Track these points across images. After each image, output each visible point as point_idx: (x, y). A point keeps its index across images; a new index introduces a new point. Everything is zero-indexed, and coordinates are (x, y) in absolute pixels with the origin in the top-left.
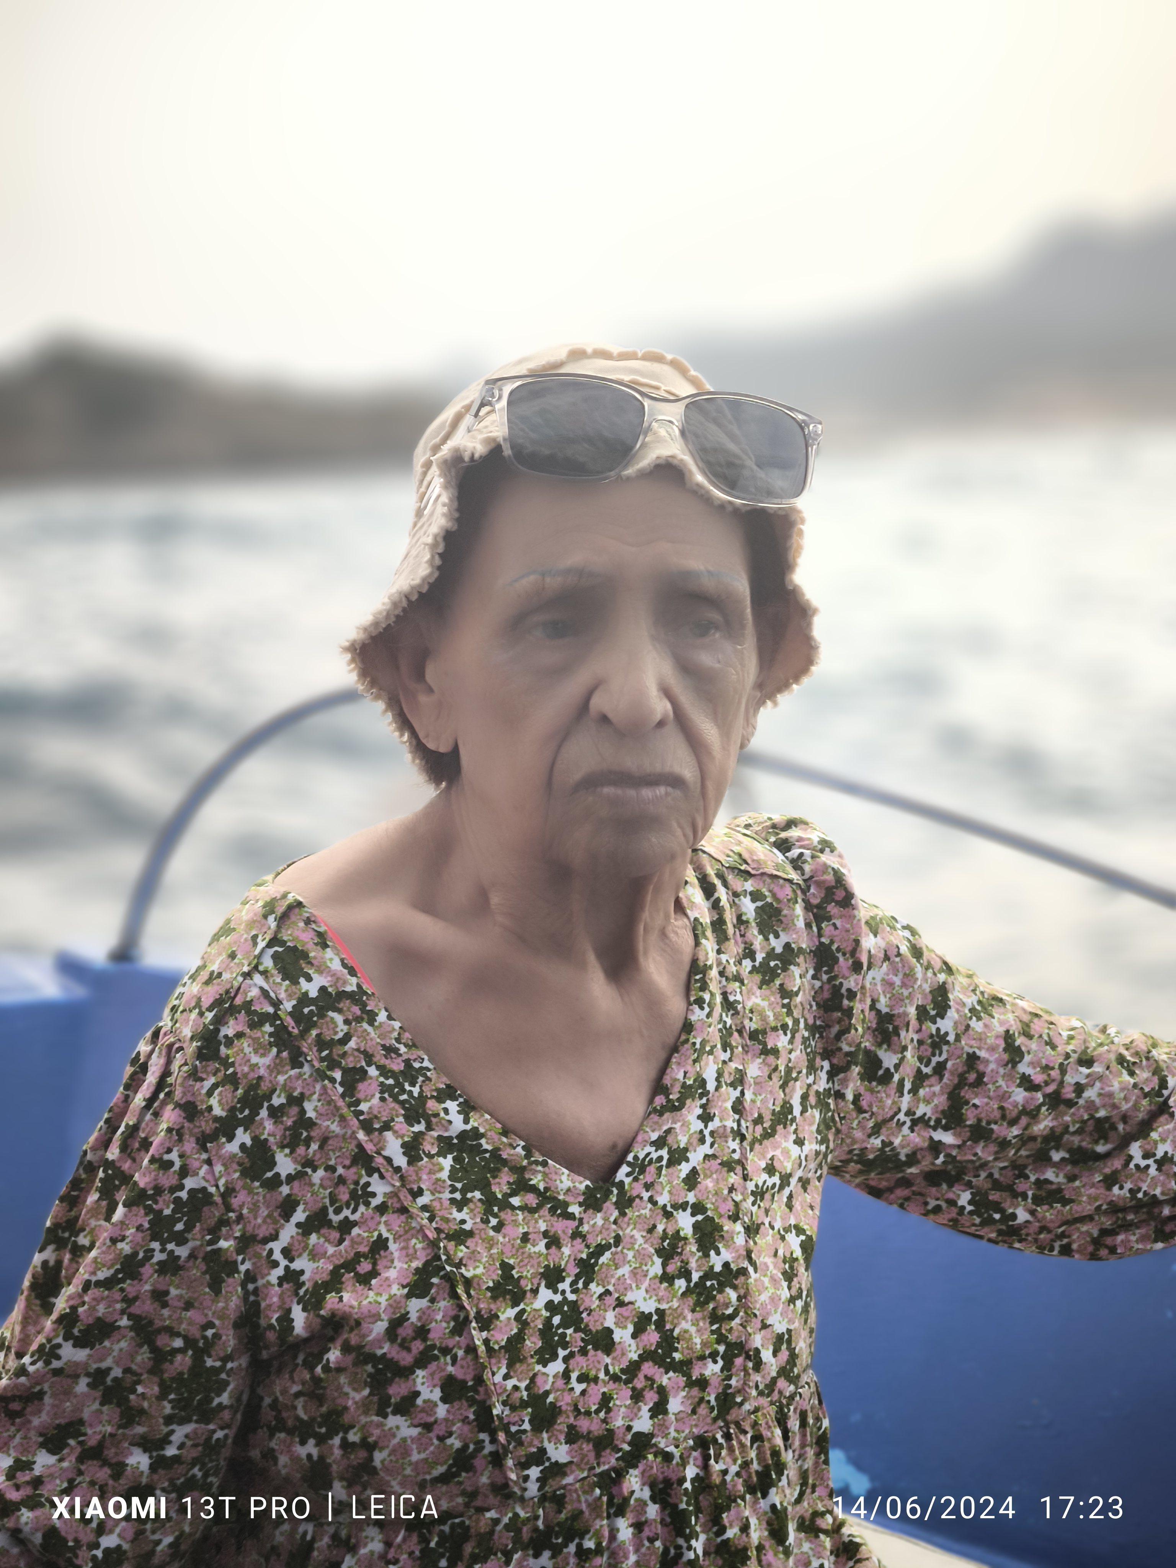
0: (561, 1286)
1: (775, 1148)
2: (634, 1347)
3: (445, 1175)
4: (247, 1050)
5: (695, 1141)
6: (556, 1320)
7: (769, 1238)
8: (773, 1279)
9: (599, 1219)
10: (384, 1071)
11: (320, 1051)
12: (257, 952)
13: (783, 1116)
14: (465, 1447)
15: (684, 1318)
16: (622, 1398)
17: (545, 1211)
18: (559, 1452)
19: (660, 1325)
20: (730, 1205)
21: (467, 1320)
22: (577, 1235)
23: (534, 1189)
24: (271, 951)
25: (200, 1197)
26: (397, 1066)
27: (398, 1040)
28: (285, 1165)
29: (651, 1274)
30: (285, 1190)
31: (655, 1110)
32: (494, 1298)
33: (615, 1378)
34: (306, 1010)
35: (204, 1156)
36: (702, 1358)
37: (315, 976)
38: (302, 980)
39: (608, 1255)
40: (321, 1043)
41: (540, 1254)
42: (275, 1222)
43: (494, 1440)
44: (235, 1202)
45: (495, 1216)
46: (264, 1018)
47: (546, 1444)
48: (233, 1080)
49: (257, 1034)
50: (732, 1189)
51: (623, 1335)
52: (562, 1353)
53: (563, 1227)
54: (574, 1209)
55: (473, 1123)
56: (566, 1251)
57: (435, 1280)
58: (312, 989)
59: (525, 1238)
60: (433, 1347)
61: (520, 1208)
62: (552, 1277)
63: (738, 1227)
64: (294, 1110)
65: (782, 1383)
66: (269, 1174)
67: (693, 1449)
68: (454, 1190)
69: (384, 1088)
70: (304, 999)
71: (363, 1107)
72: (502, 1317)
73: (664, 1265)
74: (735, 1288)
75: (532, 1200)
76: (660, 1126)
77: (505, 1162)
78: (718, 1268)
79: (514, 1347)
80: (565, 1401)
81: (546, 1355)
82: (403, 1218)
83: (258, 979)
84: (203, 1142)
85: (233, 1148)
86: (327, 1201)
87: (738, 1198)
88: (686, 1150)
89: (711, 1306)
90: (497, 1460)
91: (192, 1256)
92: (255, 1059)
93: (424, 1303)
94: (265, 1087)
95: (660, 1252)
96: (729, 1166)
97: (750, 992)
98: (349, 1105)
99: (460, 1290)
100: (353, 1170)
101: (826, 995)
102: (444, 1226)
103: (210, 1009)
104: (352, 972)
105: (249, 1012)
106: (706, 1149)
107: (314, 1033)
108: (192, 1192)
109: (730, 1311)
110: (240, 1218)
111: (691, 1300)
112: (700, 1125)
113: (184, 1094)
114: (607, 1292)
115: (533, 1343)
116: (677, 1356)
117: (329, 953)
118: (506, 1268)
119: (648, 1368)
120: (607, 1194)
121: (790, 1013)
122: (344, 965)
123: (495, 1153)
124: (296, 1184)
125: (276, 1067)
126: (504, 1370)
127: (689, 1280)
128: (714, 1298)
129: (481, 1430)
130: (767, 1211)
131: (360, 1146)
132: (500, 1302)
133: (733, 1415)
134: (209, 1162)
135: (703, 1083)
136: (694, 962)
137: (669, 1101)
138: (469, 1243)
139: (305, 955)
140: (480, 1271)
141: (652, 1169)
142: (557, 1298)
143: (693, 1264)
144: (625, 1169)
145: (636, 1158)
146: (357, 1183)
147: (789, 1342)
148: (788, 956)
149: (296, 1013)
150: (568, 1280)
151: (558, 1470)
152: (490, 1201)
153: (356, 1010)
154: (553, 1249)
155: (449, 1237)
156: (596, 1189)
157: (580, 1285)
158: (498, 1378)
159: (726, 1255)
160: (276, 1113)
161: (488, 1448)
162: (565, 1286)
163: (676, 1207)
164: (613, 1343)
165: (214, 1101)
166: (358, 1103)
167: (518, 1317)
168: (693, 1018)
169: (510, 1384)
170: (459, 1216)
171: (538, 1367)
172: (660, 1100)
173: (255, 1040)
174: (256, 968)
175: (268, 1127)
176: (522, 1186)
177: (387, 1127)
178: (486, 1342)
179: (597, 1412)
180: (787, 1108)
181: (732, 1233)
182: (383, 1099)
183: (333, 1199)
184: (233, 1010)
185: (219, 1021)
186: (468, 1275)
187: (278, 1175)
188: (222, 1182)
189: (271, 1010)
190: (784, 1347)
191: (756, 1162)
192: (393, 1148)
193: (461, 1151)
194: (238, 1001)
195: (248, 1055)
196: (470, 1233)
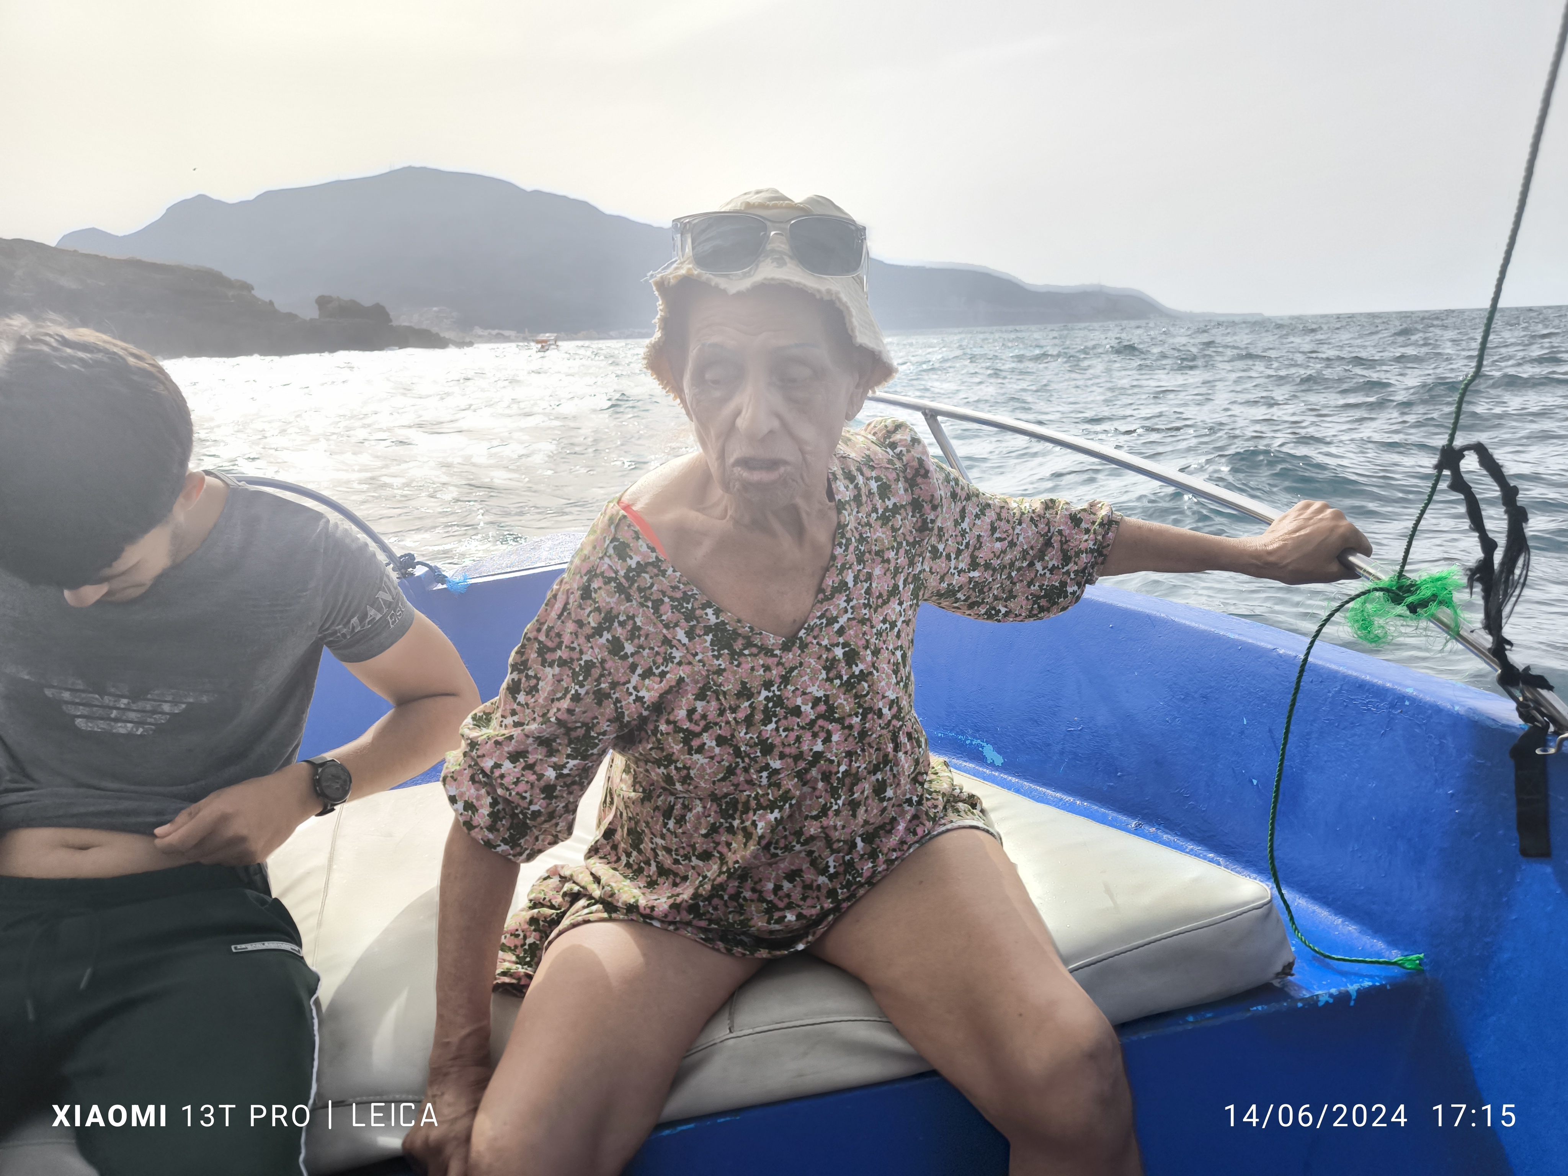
0: (772, 689)
1: (888, 609)
2: (812, 713)
3: (708, 644)
4: (604, 595)
5: (842, 612)
6: (770, 705)
7: (886, 655)
9: (790, 656)
10: (672, 599)
11: (640, 593)
12: (606, 546)
13: (894, 591)
14: (731, 765)
15: (840, 698)
16: (807, 736)
17: (762, 655)
18: (776, 764)
19: (826, 702)
20: (864, 642)
21: (725, 710)
22: (779, 664)
23: (756, 646)
24: (612, 545)
25: (589, 665)
26: (679, 595)
27: (679, 582)
28: (629, 648)
29: (820, 678)
30: (631, 660)
31: (818, 601)
32: (738, 698)
33: (803, 728)
34: (631, 575)
35: (590, 645)
36: (850, 715)
37: (634, 556)
38: (628, 559)
39: (796, 672)
40: (640, 590)
41: (761, 675)
42: (628, 675)
43: (743, 762)
44: (607, 666)
45: (736, 660)
46: (611, 579)
48: (598, 610)
49: (608, 587)
50: (864, 634)
51: (806, 708)
52: (774, 720)
53: (772, 661)
54: (777, 652)
55: (721, 618)
56: (774, 672)
57: (709, 693)
58: (633, 563)
59: (753, 669)
60: (710, 723)
61: (749, 655)
62: (768, 685)
63: (868, 652)
64: (631, 622)
66: (622, 653)
67: (845, 757)
68: (713, 650)
69: (673, 607)
71: (664, 617)
72: (742, 706)
74: (866, 681)
75: (755, 650)
76: (821, 609)
77: (740, 635)
78: (857, 673)
81: (766, 721)
82: (690, 666)
83: (607, 560)
84: (588, 638)
85: (603, 640)
86: (652, 664)
87: (868, 638)
88: (837, 617)
89: (854, 691)
90: (746, 770)
91: (587, 693)
92: (608, 600)
93: (704, 703)
94: (614, 612)
95: (824, 668)
96: (862, 622)
97: (875, 531)
98: (657, 617)
99: (721, 697)
100: (663, 647)
101: (919, 524)
102: (711, 668)
103: (585, 575)
104: (653, 550)
105: (603, 577)
106: (849, 615)
107: (636, 585)
108: (586, 662)
109: (865, 693)
110: (610, 674)
111: (843, 689)
112: (845, 604)
113: (576, 616)
115: (759, 717)
116: (836, 716)
117: (640, 542)
118: (743, 684)
120: (794, 644)
121: (895, 540)
122: (649, 547)
123: (734, 631)
124: (636, 656)
125: (619, 603)
126: (744, 731)
127: (841, 679)
128: (855, 687)
129: (737, 757)
130: (884, 642)
131: (665, 636)
132: (741, 700)
133: (867, 740)
134: (592, 647)
135: (846, 583)
136: (839, 523)
137: (825, 596)
138: (725, 674)
139: (628, 546)
140: (731, 686)
141: (817, 629)
142: (771, 694)
143: (843, 672)
144: (803, 631)
145: (809, 625)
146: (666, 653)
147: (897, 702)
148: (896, 509)
149: (626, 576)
150: (776, 686)
151: (776, 772)
152: (733, 654)
153: (656, 571)
154: (768, 673)
155: (714, 673)
156: (788, 642)
157: (782, 687)
158: (742, 734)
159: (861, 666)
160: (622, 624)
161: (742, 765)
162: (775, 688)
163: (832, 645)
164: (801, 712)
165: (590, 620)
166: (661, 616)
167: (750, 706)
168: (836, 553)
169: (748, 736)
170: (717, 663)
171: (763, 727)
172: (821, 596)
173: (607, 590)
175: (620, 632)
176: (749, 644)
177: (676, 625)
178: (735, 719)
179: (794, 744)
180: (896, 587)
181: (864, 655)
182: (673, 612)
183: (654, 663)
184: (596, 575)
185: (590, 581)
186: (725, 689)
187: (626, 653)
188: (599, 657)
189: (614, 575)
191: (877, 618)
192: (681, 634)
193: (716, 632)
194: (598, 572)
195: (605, 597)
196: (724, 670)
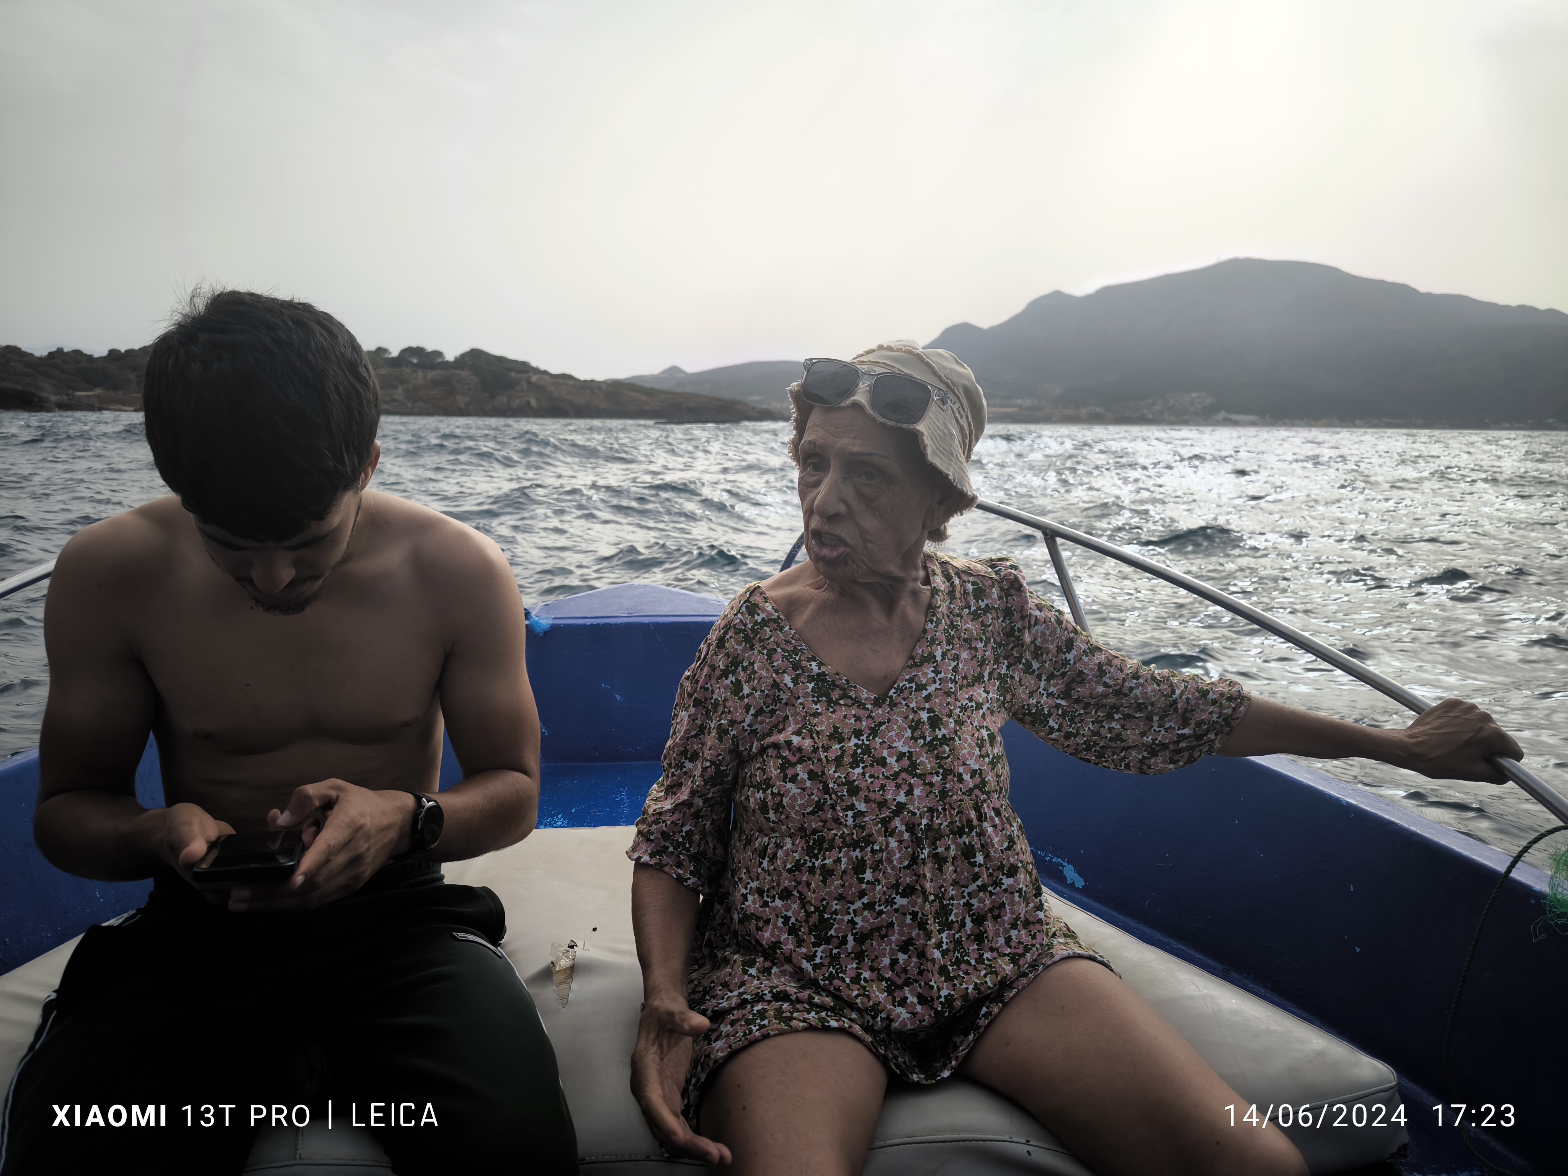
0: (861, 738)
1: (974, 691)
2: (897, 766)
4: (733, 643)
5: (930, 682)
6: (859, 751)
7: (970, 728)
8: (970, 745)
9: (880, 711)
10: (784, 650)
11: (761, 643)
12: (740, 606)
14: (820, 800)
15: (922, 756)
17: (855, 706)
18: (861, 806)
19: (910, 758)
20: (947, 710)
21: (818, 748)
22: (869, 717)
23: (850, 697)
26: (790, 648)
27: (792, 638)
28: (746, 689)
29: (906, 736)
30: (746, 700)
31: (908, 666)
32: (830, 740)
33: (887, 778)
34: (756, 628)
36: (931, 774)
37: (761, 614)
38: (756, 616)
39: (884, 726)
40: (761, 640)
41: (851, 724)
42: (743, 715)
43: (831, 799)
44: (728, 705)
45: (832, 707)
46: (740, 631)
47: (855, 802)
48: (727, 655)
49: (737, 637)
50: (948, 704)
51: (891, 760)
52: (861, 765)
53: (862, 713)
54: (869, 706)
55: (823, 671)
56: (864, 723)
57: (804, 731)
58: (759, 619)
59: (845, 717)
60: (804, 756)
61: (844, 705)
62: (858, 734)
63: (952, 720)
65: (977, 792)
66: (741, 693)
68: (814, 697)
69: (784, 657)
70: (756, 623)
71: (776, 664)
72: (834, 748)
73: (912, 733)
74: (948, 745)
75: (850, 702)
76: (910, 673)
77: (837, 686)
78: (940, 736)
79: (838, 761)
80: (863, 785)
81: (854, 765)
82: (793, 708)
83: (739, 615)
84: (718, 680)
85: (728, 682)
86: (762, 704)
87: (952, 708)
88: (925, 685)
89: (936, 752)
90: (833, 807)
92: (736, 648)
93: (799, 738)
94: (740, 658)
95: (910, 727)
96: (948, 694)
97: (966, 623)
98: (770, 664)
99: (814, 735)
100: (773, 690)
103: (723, 629)
105: (735, 628)
106: (936, 686)
107: (758, 636)
109: (946, 755)
111: (926, 749)
112: (933, 675)
113: (711, 661)
114: (884, 742)
115: (848, 759)
116: (918, 771)
117: (767, 605)
118: (836, 728)
119: (903, 775)
120: (884, 701)
121: (986, 634)
122: (773, 609)
123: (833, 682)
124: (750, 698)
125: (744, 650)
126: (834, 769)
127: (925, 740)
128: (937, 749)
129: (826, 793)
130: (969, 717)
131: (774, 680)
132: (833, 742)
133: (948, 800)
135: (935, 656)
137: (915, 662)
138: (820, 717)
139: (757, 607)
140: (824, 728)
141: (906, 692)
142: (860, 742)
143: (927, 734)
144: (893, 690)
145: (898, 686)
146: (774, 695)
148: (987, 609)
149: (752, 629)
150: (865, 736)
152: (830, 702)
153: (775, 626)
154: (858, 722)
155: (811, 715)
156: (879, 698)
157: (871, 738)
158: (832, 772)
160: (744, 669)
163: (919, 709)
164: (886, 763)
165: (721, 663)
166: (772, 662)
167: (841, 748)
169: (836, 775)
170: (815, 707)
171: (850, 770)
172: (910, 662)
173: (736, 639)
174: (739, 612)
175: (741, 675)
176: (845, 696)
177: (785, 672)
178: (826, 757)
181: (948, 722)
182: (783, 661)
183: (765, 703)
184: (730, 628)
185: (725, 633)
186: (819, 730)
187: (744, 694)
188: (723, 696)
189: (743, 627)
190: (977, 776)
191: (963, 695)
192: (788, 679)
193: (818, 681)
194: (732, 626)
195: (733, 645)
196: (820, 714)
